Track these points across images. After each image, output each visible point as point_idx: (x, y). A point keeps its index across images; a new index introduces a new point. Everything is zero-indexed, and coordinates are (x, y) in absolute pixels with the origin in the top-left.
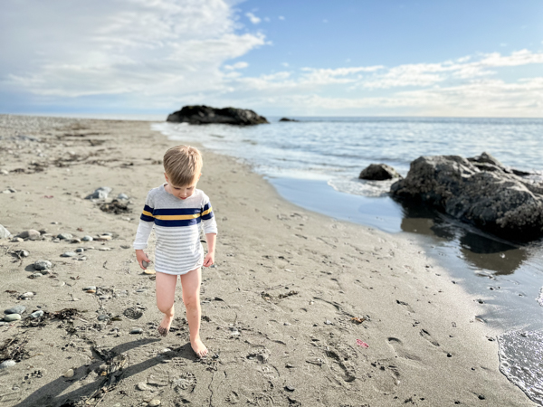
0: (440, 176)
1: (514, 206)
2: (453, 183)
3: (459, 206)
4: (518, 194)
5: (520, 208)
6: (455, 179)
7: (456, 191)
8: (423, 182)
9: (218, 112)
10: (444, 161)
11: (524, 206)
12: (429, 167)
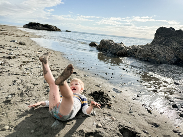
0: (107, 44)
1: (120, 50)
2: (109, 46)
3: (110, 51)
4: (121, 47)
5: (121, 50)
6: (110, 45)
7: (110, 48)
8: (103, 46)
10: (108, 41)
11: (122, 50)
12: (104, 42)
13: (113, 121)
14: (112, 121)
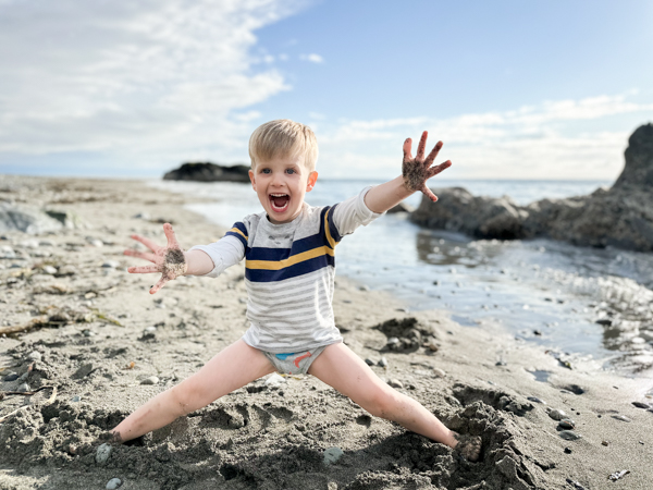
2: (455, 208)
5: (497, 218)
7: (456, 213)
8: (430, 209)
9: (227, 170)
11: (500, 217)
13: (437, 377)
14: (434, 378)
